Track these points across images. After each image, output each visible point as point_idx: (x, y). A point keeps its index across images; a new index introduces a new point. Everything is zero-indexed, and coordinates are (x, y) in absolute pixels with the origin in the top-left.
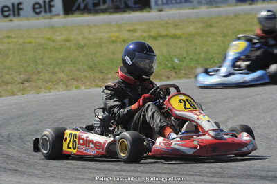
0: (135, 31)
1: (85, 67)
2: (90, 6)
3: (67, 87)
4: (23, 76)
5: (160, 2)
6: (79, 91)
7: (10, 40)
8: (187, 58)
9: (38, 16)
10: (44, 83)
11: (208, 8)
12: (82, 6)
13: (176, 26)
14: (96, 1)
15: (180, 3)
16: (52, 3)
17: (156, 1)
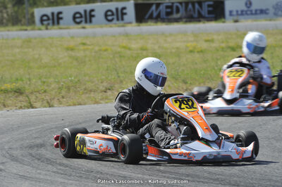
0: (212, 41)
2: (163, 15)
4: (105, 84)
5: (234, 13)
7: (85, 47)
9: (110, 24)
12: (155, 15)
14: (169, 10)
15: (256, 14)
16: (125, 11)
17: (231, 12)
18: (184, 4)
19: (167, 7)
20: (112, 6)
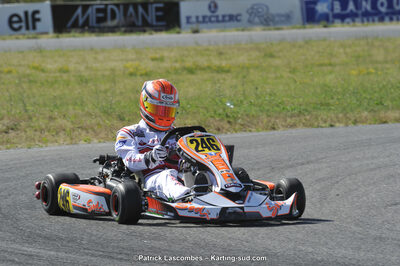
0: (162, 59)
1: (97, 111)
2: (93, 21)
3: (72, 139)
4: (6, 121)
5: (193, 20)
6: (90, 145)
8: (245, 102)
9: (19, 32)
10: (38, 133)
11: (264, 30)
12: (81, 21)
13: (221, 54)
14: (101, 15)
15: (223, 21)
16: (37, 16)
17: (188, 18)
18: (121, 7)
19: (98, 10)
20: (19, 8)
